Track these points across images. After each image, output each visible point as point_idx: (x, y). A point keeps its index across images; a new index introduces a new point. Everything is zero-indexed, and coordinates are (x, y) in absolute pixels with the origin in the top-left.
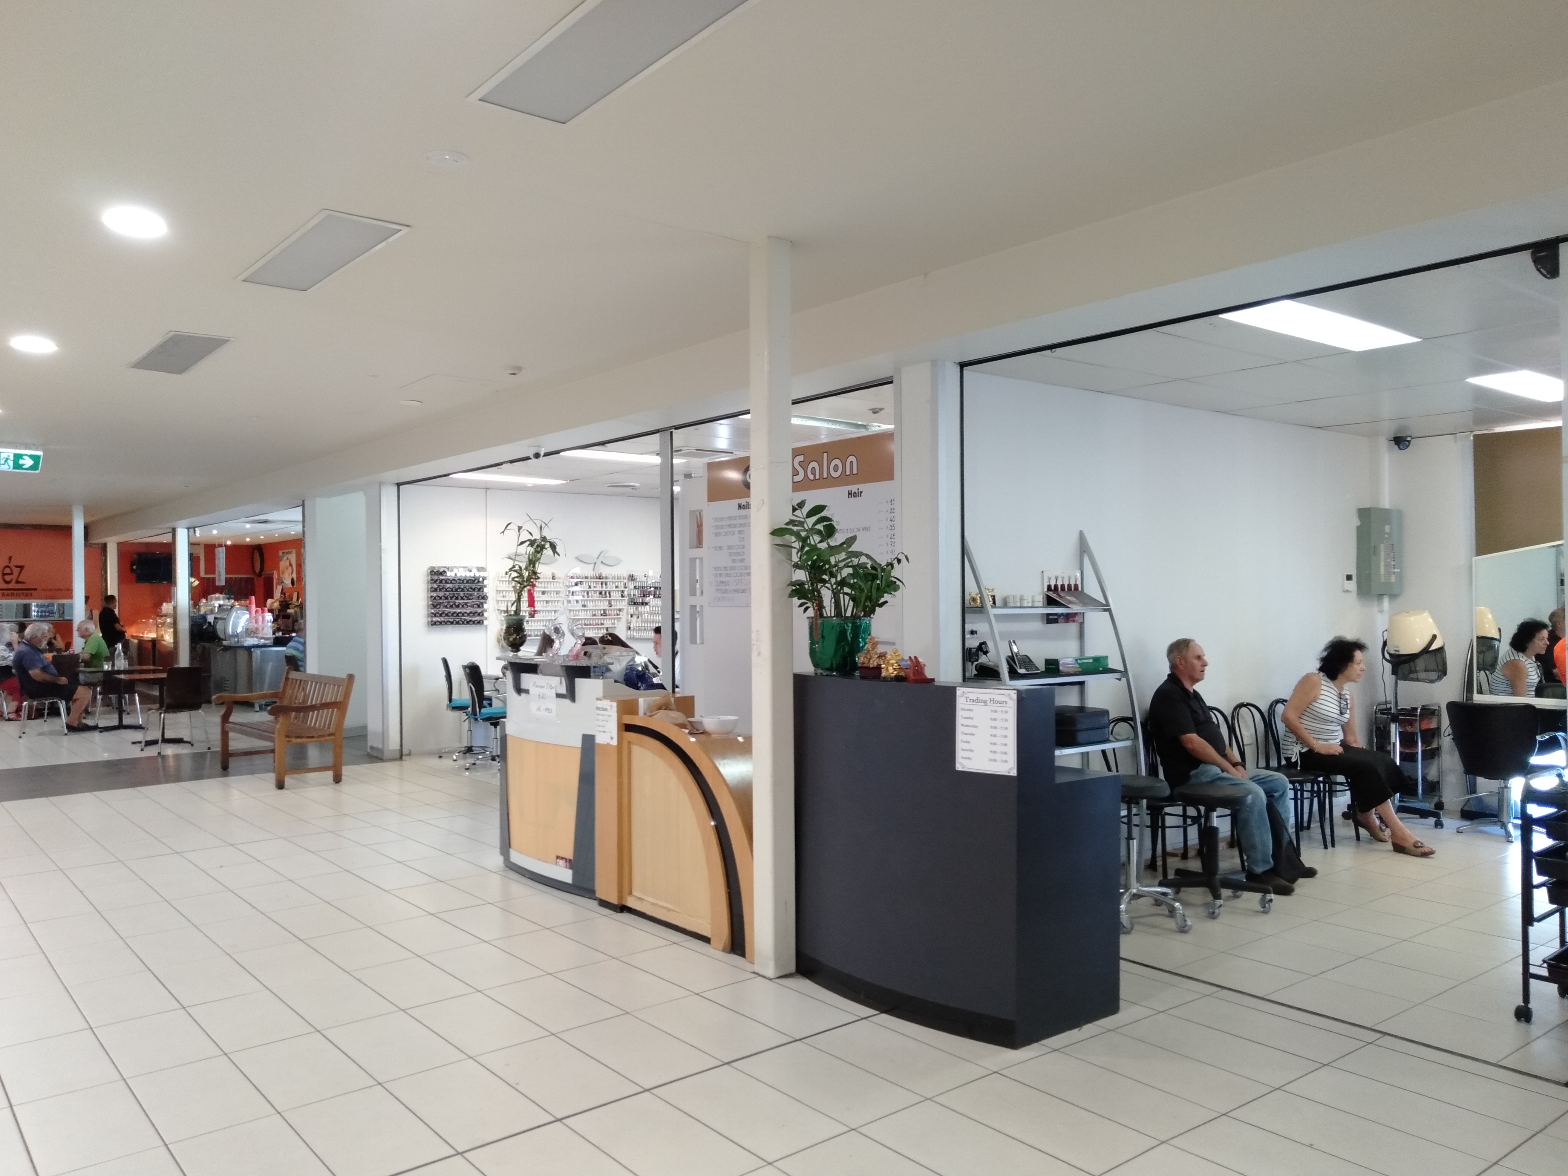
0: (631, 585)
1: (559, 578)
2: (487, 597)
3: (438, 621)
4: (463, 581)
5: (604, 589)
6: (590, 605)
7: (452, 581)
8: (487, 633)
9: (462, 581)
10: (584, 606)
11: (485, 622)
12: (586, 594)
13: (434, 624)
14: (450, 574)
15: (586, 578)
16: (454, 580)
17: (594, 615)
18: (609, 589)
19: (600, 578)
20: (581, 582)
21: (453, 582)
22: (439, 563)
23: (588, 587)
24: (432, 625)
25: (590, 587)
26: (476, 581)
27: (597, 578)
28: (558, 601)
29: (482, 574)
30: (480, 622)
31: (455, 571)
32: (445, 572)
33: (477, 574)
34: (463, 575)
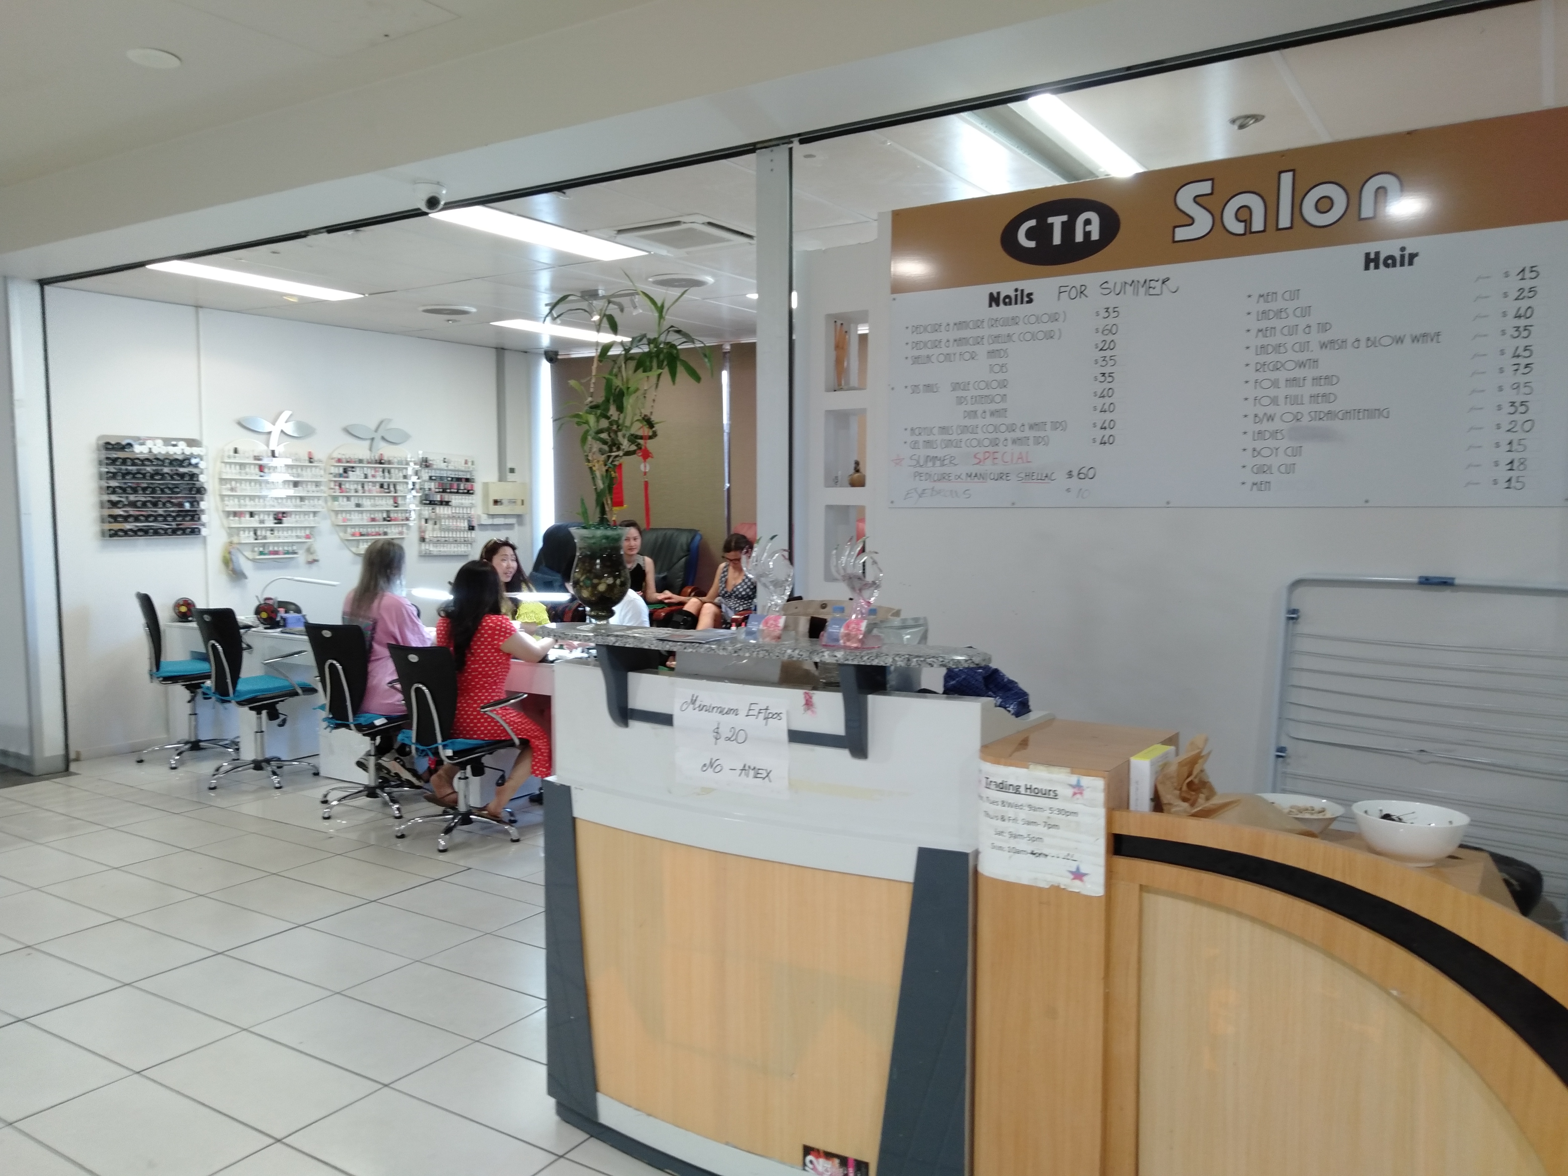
0: (425, 474)
1: (320, 461)
2: (205, 490)
3: (121, 530)
4: (163, 461)
5: (387, 480)
6: (367, 504)
7: (144, 461)
8: (205, 548)
9: (160, 461)
10: (358, 505)
11: (204, 531)
12: (360, 487)
13: (114, 534)
14: (140, 450)
15: (361, 461)
16: (148, 459)
17: (373, 520)
18: (393, 480)
19: (381, 463)
20: (353, 467)
21: (147, 463)
22: (119, 431)
23: (363, 476)
24: (111, 536)
25: (366, 476)
26: (186, 463)
27: (376, 463)
28: (318, 498)
29: (195, 450)
30: (195, 532)
31: (149, 444)
32: (130, 445)
33: (188, 451)
34: (163, 452)
